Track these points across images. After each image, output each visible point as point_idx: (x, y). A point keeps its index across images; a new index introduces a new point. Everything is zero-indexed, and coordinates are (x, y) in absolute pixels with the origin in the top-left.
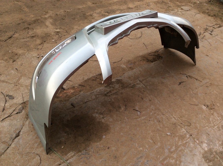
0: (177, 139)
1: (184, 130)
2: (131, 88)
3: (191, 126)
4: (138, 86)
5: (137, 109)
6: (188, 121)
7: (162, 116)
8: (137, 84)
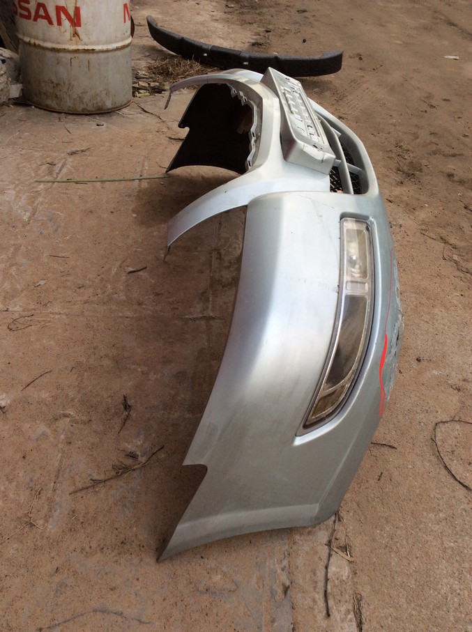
0: (18, 286)
1: (18, 308)
2: (201, 291)
3: (5, 327)
4: (199, 307)
5: (141, 273)
6: (20, 332)
7: (86, 298)
8: (207, 308)
